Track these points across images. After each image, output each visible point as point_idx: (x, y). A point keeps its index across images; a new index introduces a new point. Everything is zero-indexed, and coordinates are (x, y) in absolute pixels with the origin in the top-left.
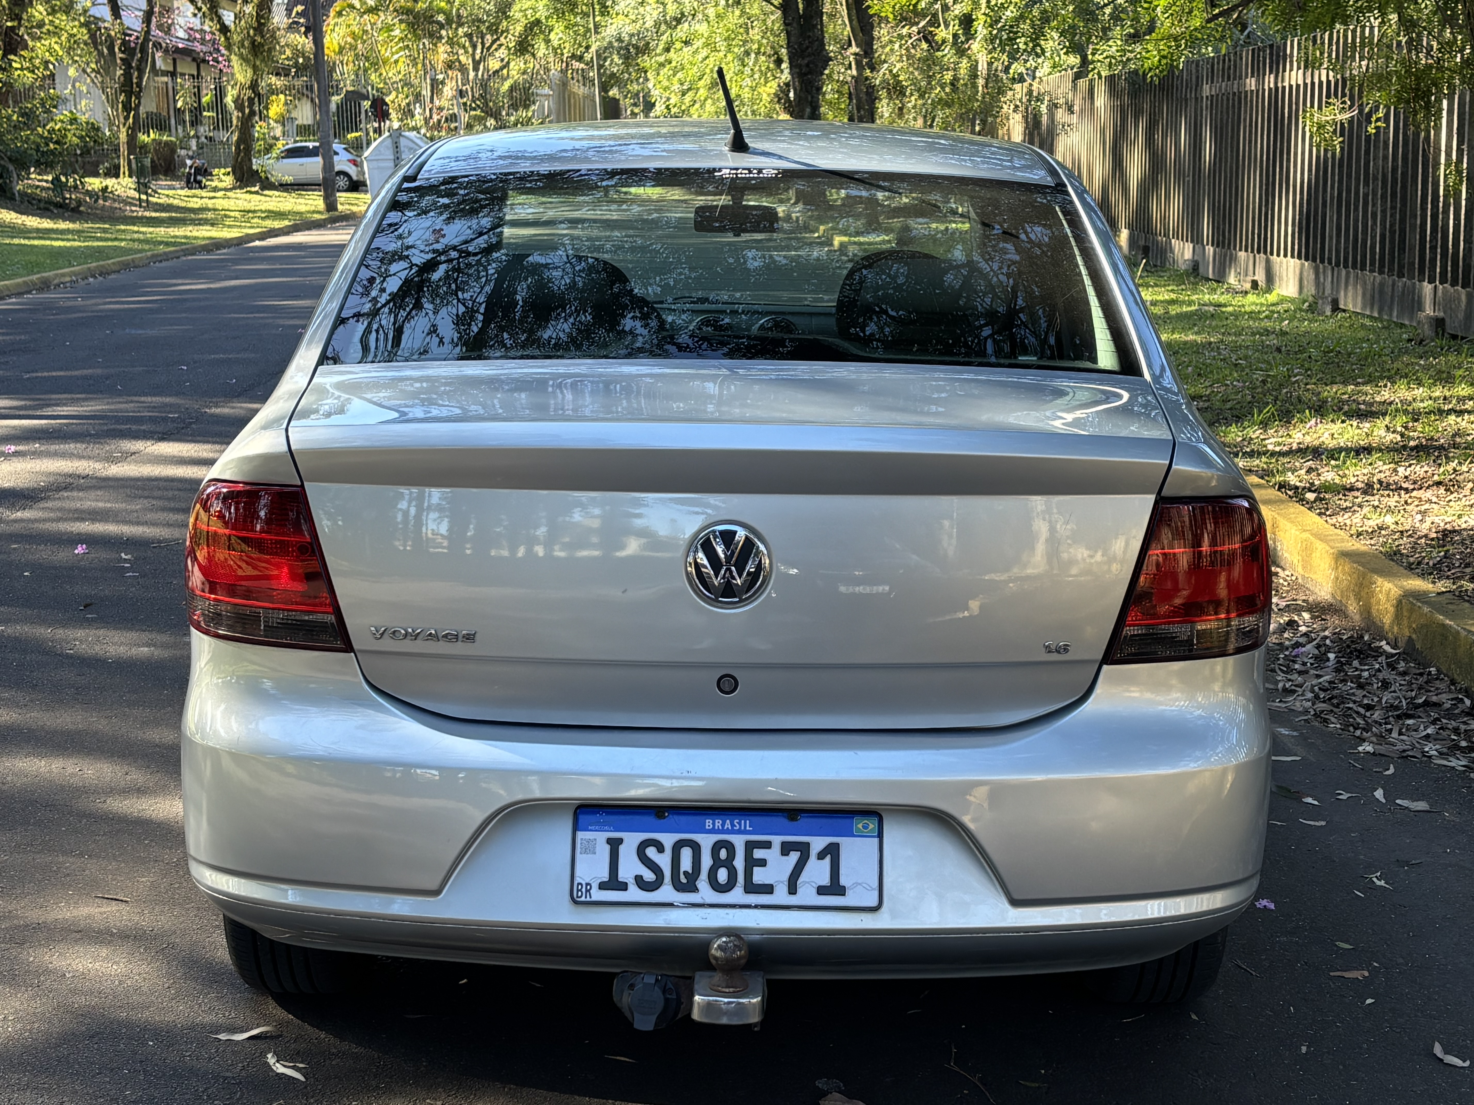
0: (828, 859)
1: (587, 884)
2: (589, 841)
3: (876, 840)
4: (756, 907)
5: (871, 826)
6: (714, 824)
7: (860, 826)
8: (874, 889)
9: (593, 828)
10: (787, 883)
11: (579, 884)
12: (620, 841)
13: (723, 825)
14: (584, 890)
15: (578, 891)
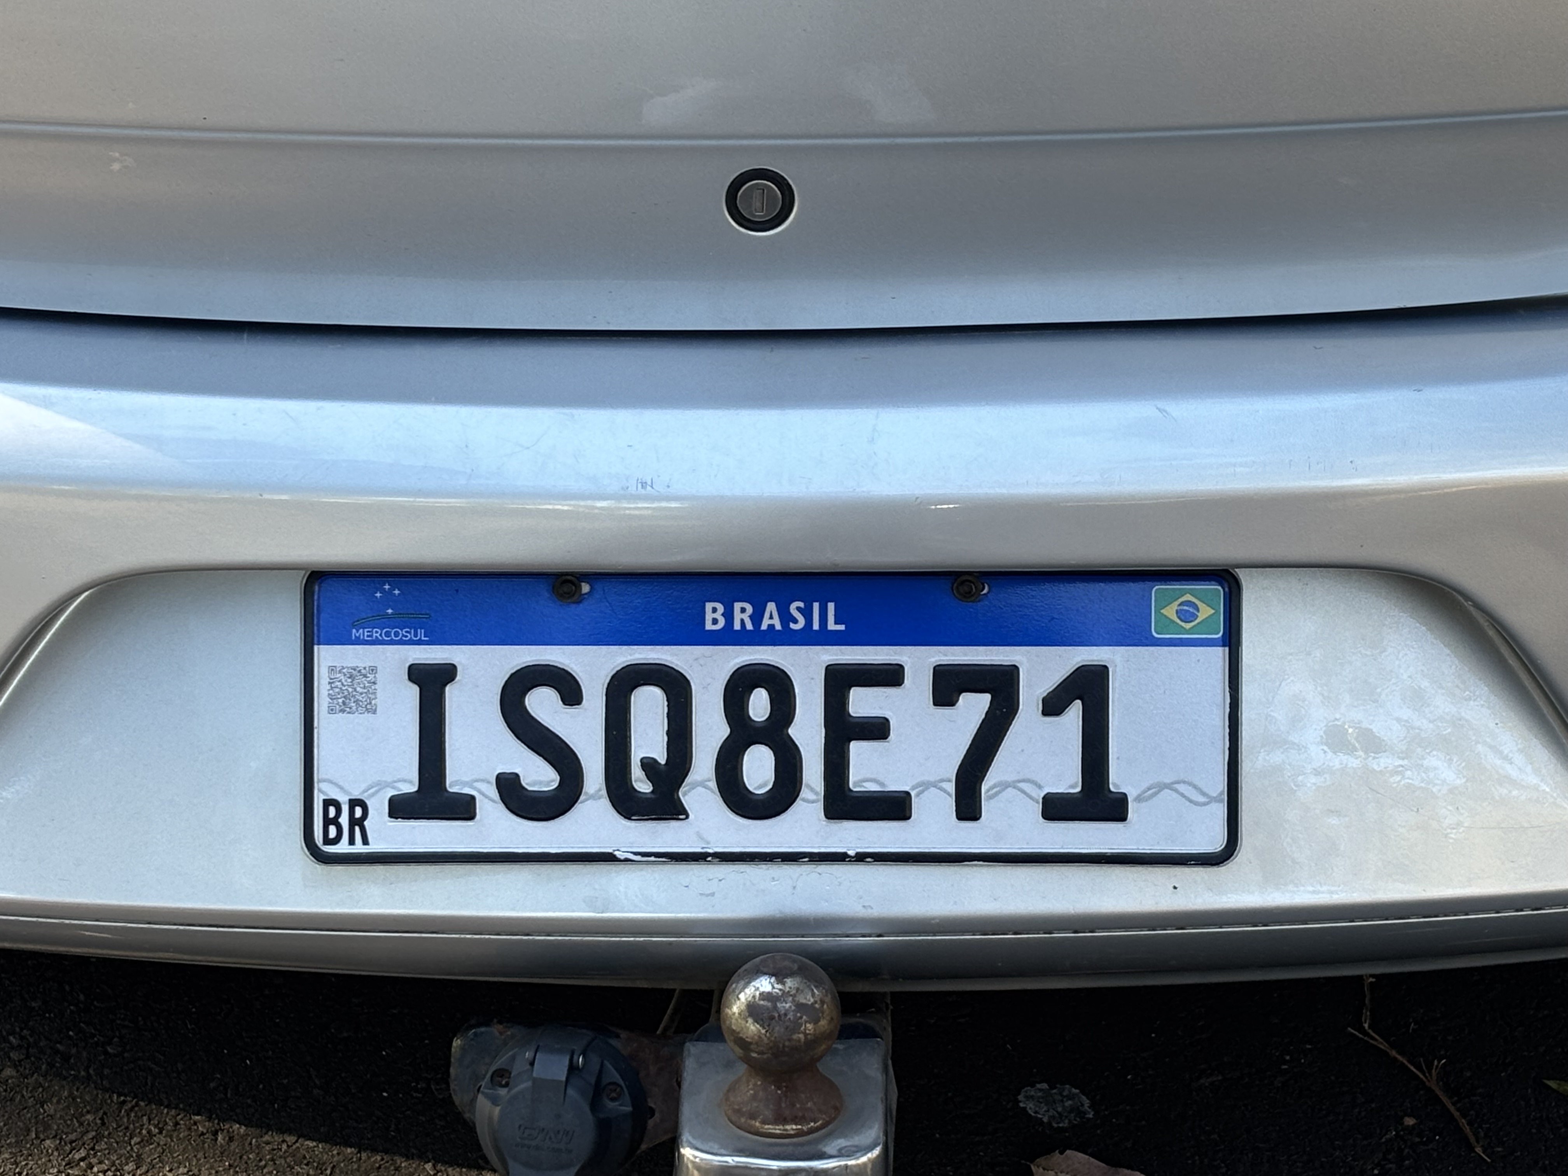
0: (1075, 712)
1: (354, 803)
2: (354, 674)
3: (1219, 655)
4: (861, 858)
5: (1205, 612)
6: (729, 615)
7: (1170, 612)
8: (1212, 800)
9: (363, 633)
10: (951, 787)
11: (327, 803)
12: (448, 673)
13: (757, 618)
14: (344, 820)
15: (327, 822)
